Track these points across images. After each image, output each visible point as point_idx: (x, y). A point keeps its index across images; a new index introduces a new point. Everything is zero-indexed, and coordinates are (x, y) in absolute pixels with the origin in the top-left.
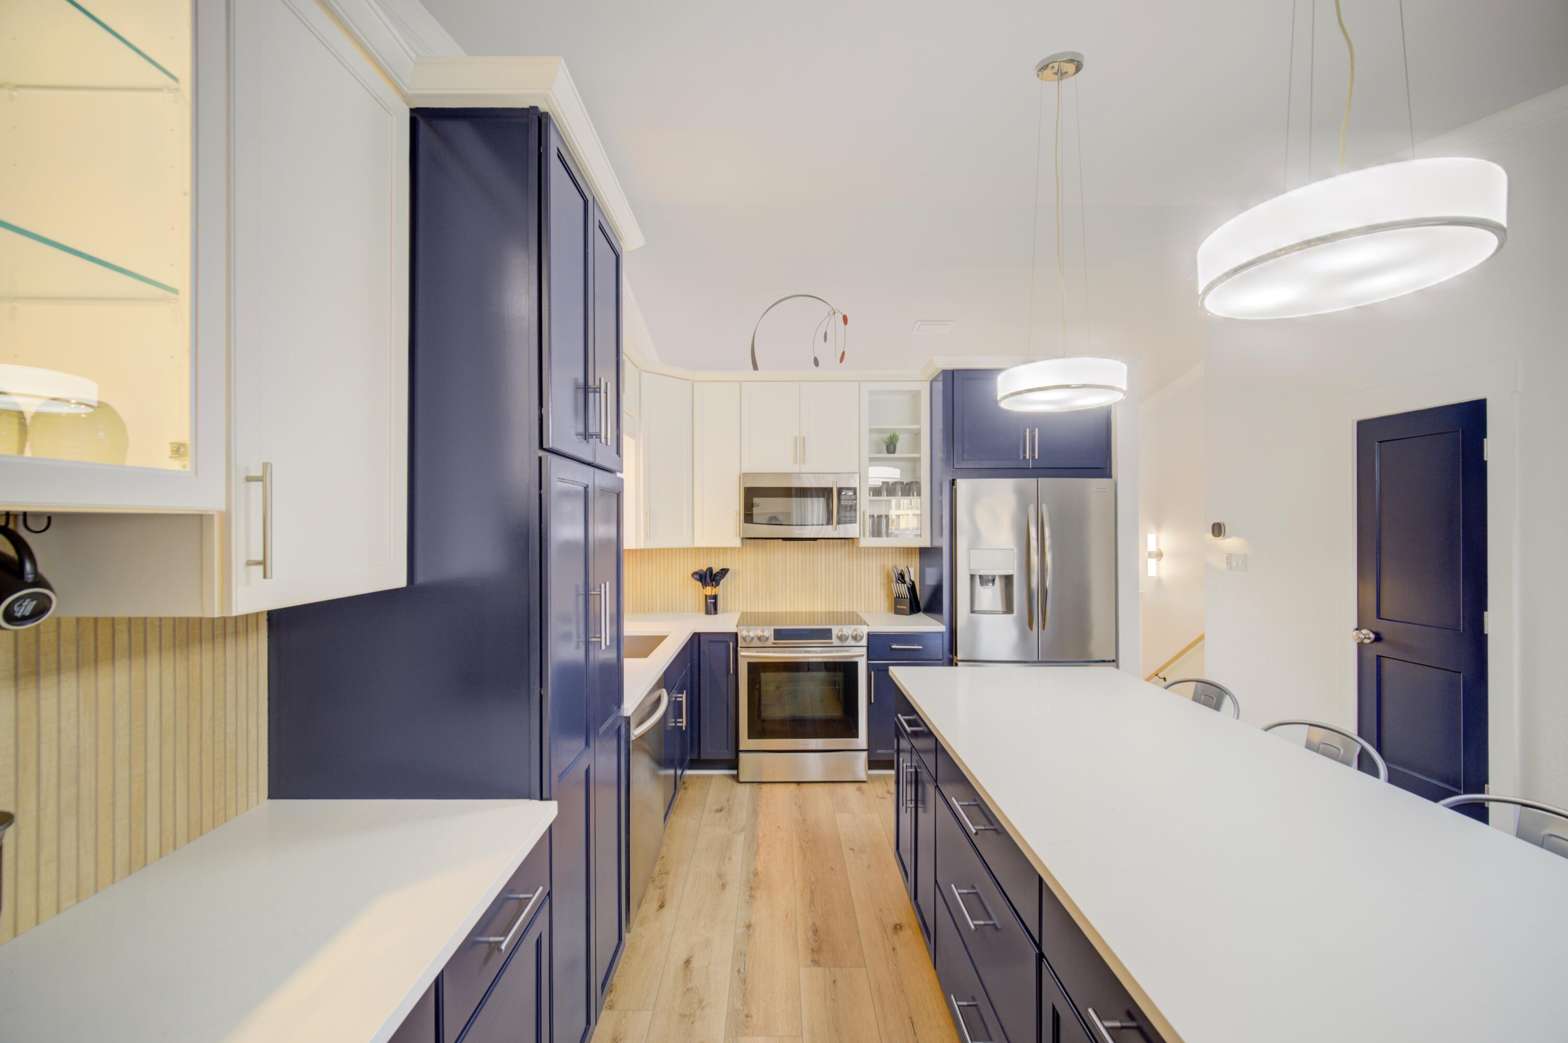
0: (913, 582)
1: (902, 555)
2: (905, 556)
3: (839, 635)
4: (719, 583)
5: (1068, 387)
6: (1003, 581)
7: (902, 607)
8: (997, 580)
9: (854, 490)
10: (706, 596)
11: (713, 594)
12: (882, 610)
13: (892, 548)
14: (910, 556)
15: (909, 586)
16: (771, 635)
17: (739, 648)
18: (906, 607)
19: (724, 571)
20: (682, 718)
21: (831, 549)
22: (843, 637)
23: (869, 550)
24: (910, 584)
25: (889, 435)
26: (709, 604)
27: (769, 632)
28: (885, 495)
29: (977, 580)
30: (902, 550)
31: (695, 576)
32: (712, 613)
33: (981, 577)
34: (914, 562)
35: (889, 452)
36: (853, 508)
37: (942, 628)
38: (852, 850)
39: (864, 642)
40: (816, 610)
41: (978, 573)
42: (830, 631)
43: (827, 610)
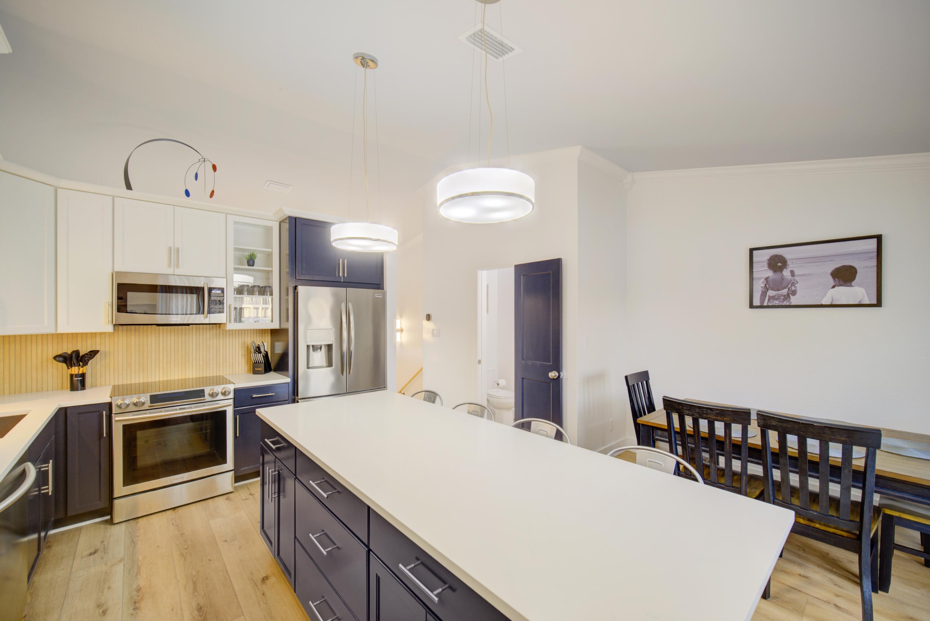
0: (267, 352)
1: (258, 335)
2: (261, 335)
3: (211, 393)
4: (88, 362)
5: (370, 239)
6: (327, 348)
7: (259, 369)
8: (323, 348)
9: (222, 290)
10: (72, 376)
11: (81, 372)
12: (243, 372)
13: (251, 330)
14: (264, 335)
15: (264, 355)
16: (147, 401)
17: (113, 415)
18: (262, 368)
19: (93, 354)
20: (48, 485)
21: (201, 331)
22: (214, 394)
23: (233, 332)
24: (264, 354)
25: (249, 254)
26: (75, 382)
27: (145, 398)
28: (246, 294)
29: (311, 348)
30: (258, 331)
31: (57, 359)
32: (79, 389)
33: (313, 346)
34: (266, 339)
35: (249, 265)
36: (221, 303)
37: (288, 380)
38: (226, 541)
39: (232, 396)
40: (187, 377)
41: (311, 344)
42: (203, 391)
43: (198, 376)
